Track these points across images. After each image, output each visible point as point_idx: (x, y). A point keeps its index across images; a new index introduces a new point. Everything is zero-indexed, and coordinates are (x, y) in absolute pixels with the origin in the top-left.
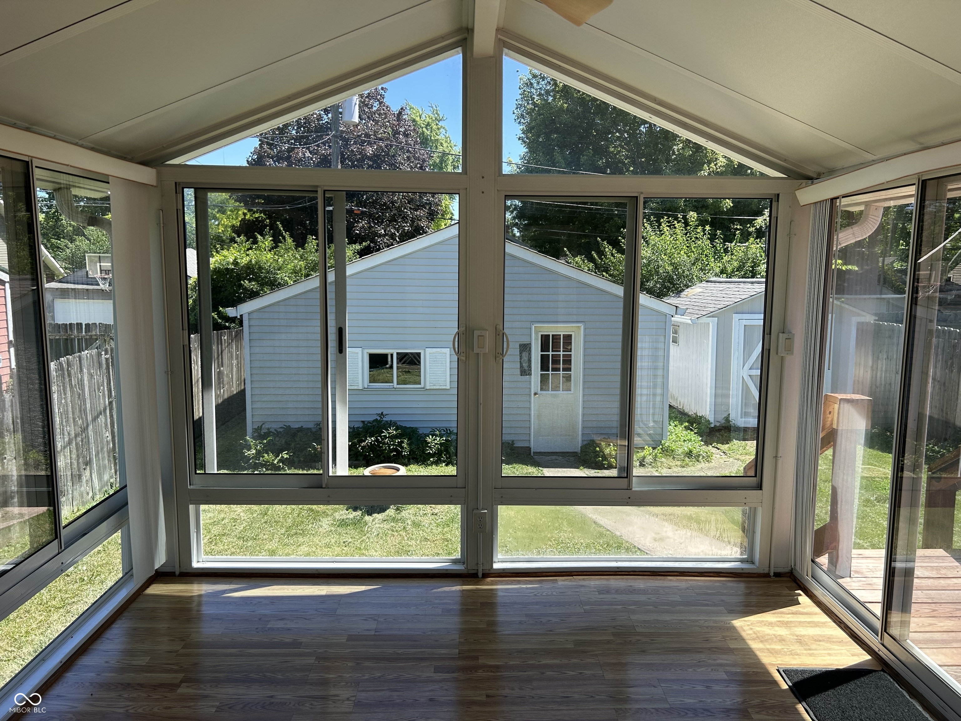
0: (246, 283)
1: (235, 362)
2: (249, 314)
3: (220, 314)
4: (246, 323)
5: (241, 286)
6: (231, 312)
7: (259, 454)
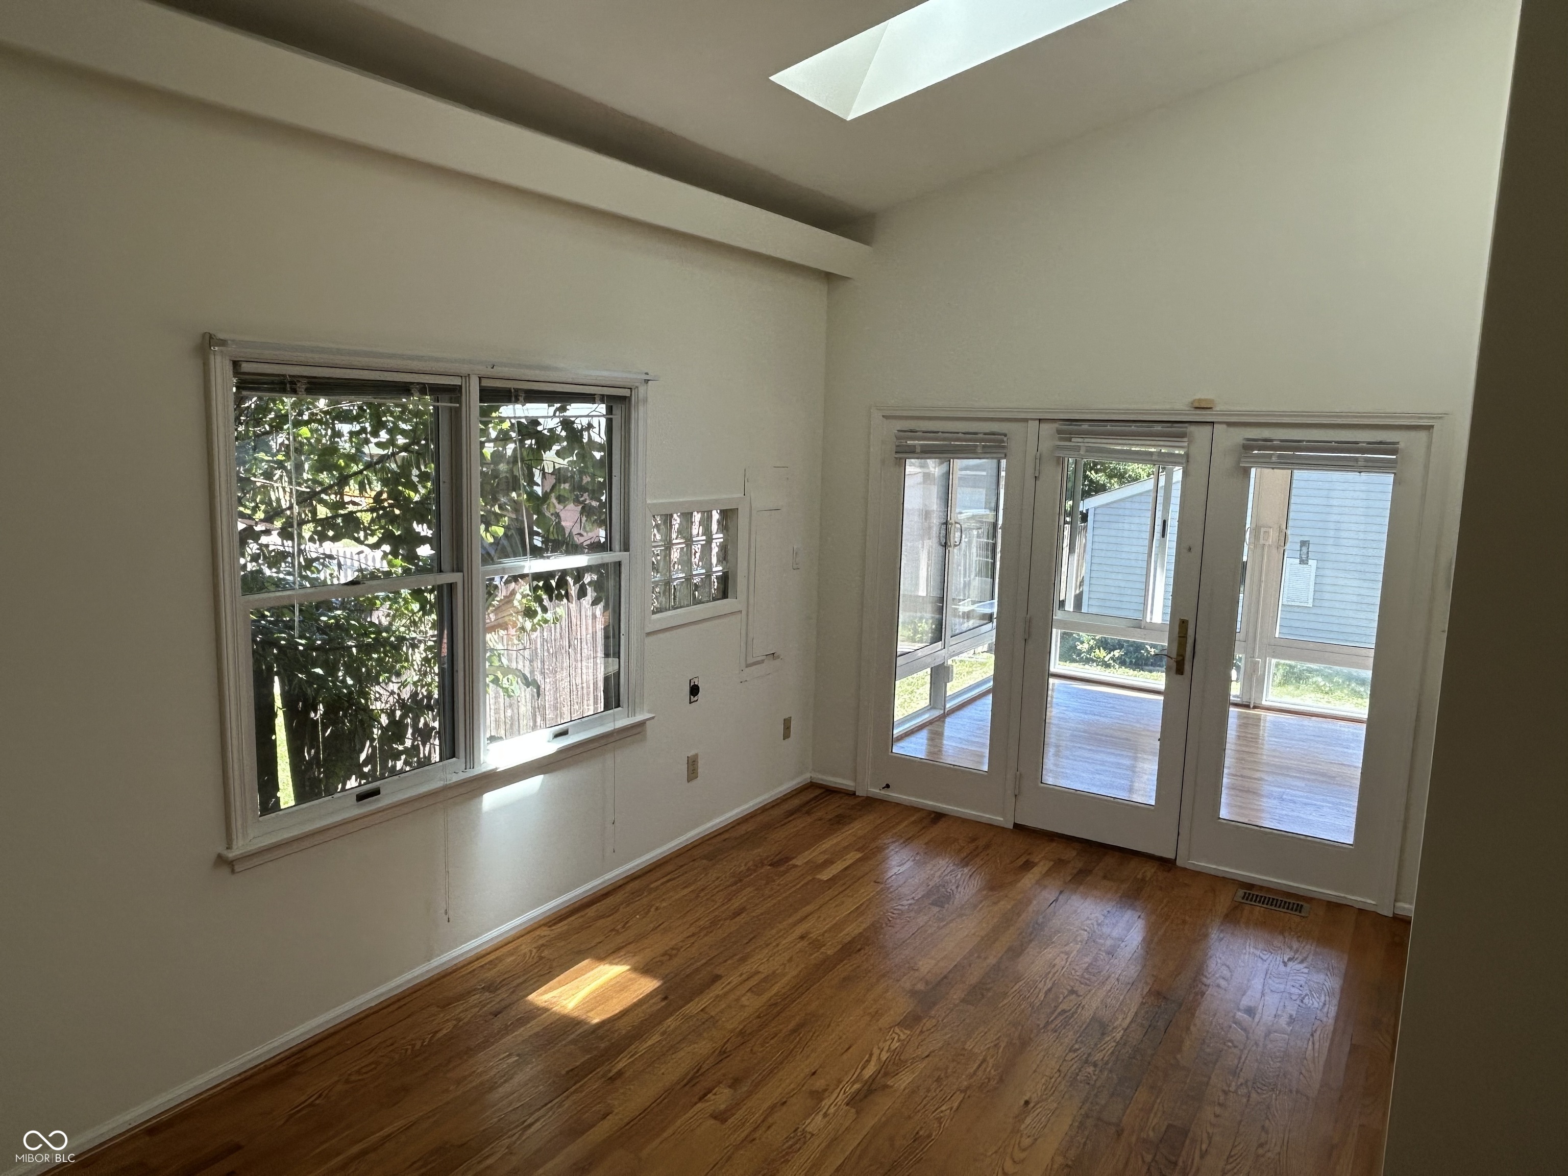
2: (1095, 509)
4: (1091, 514)
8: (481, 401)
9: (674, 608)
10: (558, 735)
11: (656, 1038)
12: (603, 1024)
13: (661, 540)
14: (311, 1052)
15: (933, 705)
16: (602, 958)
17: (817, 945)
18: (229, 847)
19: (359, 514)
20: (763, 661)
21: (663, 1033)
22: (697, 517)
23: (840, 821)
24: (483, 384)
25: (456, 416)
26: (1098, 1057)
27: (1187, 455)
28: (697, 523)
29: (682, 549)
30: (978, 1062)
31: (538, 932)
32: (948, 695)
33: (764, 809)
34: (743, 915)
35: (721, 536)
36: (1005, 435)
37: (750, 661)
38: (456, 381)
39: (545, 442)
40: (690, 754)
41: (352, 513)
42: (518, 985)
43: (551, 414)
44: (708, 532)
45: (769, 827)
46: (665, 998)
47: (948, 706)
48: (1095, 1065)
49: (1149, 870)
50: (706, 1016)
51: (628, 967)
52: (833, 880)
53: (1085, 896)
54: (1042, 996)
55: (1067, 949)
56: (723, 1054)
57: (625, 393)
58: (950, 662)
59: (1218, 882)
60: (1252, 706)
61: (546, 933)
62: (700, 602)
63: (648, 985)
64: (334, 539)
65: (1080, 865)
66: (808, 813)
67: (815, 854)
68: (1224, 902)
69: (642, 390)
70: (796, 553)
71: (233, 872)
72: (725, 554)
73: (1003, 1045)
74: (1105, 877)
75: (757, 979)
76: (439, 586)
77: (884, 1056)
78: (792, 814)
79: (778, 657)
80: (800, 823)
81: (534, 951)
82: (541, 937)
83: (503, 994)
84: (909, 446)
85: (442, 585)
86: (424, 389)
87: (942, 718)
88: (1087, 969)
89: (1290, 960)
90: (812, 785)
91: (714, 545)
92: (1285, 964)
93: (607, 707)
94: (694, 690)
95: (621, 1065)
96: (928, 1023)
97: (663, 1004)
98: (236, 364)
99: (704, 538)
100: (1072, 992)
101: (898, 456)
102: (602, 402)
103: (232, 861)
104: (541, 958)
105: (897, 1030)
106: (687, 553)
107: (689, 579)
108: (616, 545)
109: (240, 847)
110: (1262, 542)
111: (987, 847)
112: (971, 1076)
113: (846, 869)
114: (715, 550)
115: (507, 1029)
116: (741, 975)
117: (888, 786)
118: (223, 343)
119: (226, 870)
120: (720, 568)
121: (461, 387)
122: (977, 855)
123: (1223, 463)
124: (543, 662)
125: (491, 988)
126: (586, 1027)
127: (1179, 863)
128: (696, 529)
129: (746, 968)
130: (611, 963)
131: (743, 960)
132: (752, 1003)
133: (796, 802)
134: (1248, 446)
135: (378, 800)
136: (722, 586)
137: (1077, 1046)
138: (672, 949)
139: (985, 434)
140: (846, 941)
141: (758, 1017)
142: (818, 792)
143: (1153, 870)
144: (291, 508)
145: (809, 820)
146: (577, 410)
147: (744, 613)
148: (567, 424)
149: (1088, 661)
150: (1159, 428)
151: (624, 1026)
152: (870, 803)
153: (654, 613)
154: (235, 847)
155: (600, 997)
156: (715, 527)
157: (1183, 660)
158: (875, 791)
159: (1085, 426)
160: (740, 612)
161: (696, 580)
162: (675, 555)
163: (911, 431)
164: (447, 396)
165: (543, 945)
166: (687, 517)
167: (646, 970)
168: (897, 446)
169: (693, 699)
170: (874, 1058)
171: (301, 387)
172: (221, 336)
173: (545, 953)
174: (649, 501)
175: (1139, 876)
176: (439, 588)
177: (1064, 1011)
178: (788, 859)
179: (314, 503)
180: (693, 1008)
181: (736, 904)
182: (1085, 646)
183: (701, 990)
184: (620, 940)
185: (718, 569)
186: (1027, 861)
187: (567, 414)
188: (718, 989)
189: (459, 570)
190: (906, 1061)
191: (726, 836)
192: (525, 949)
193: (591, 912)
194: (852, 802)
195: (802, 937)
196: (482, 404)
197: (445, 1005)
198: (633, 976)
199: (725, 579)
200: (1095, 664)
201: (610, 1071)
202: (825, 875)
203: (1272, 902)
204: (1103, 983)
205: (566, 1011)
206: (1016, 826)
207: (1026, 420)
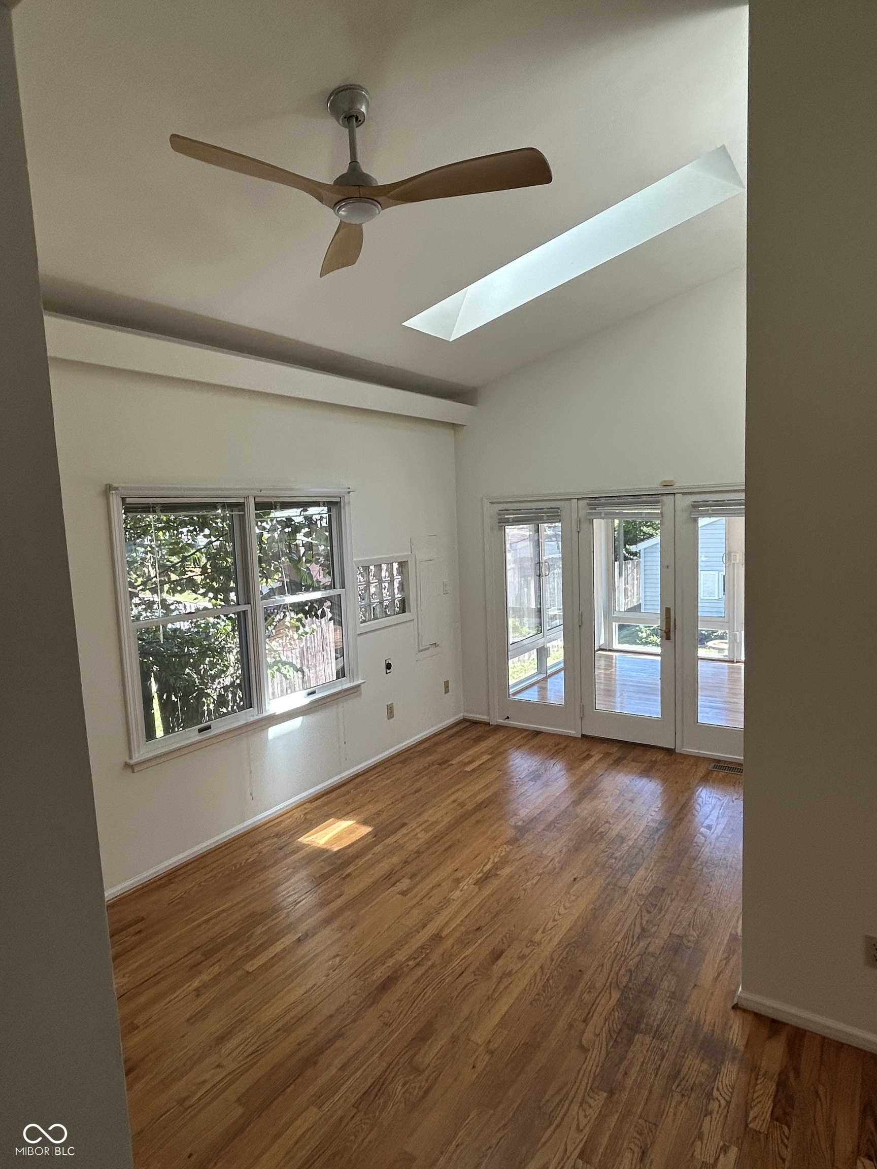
0: (645, 529)
1: (636, 582)
2: (645, 549)
3: (627, 550)
4: (642, 555)
5: (641, 531)
6: (633, 548)
7: (648, 636)
8: (256, 510)
9: (374, 620)
10: (309, 694)
11: (370, 856)
12: (339, 851)
13: (364, 581)
14: (180, 872)
15: (539, 672)
16: (339, 818)
17: (462, 805)
18: (131, 758)
19: (194, 577)
20: (428, 649)
21: (374, 854)
22: (384, 567)
23: (479, 739)
24: (256, 500)
25: (242, 519)
26: (617, 854)
27: (662, 513)
28: (385, 571)
29: (376, 585)
30: (550, 860)
31: (305, 806)
32: (548, 665)
33: (435, 735)
34: (421, 792)
35: (400, 577)
36: (559, 509)
37: (421, 648)
38: (242, 500)
39: (296, 529)
40: (389, 703)
41: (190, 577)
42: (292, 834)
43: (299, 514)
44: (391, 575)
45: (437, 744)
46: (375, 836)
47: (548, 672)
48: (616, 859)
49: (659, 756)
50: (397, 845)
51: (355, 822)
52: (474, 770)
53: (619, 772)
54: (589, 825)
55: (606, 800)
56: (406, 862)
57: (338, 500)
58: (548, 645)
59: (699, 759)
60: (735, 661)
61: (308, 806)
62: (389, 616)
63: (366, 830)
64: (182, 592)
65: (619, 755)
66: (461, 736)
67: (464, 757)
68: (702, 770)
69: (346, 499)
70: (445, 585)
71: (133, 772)
72: (402, 587)
73: (564, 851)
74: (633, 761)
75: (426, 824)
76: (238, 612)
77: (496, 860)
78: (451, 737)
79: (438, 645)
80: (457, 741)
81: (302, 816)
82: (306, 809)
83: (285, 838)
84: (505, 518)
85: (240, 612)
86: (224, 506)
87: (545, 680)
88: (617, 810)
89: (736, 799)
90: (465, 720)
91: (395, 582)
92: (733, 802)
93: (338, 678)
94: (389, 666)
95: (349, 871)
96: (523, 842)
97: (373, 839)
98: (123, 499)
99: (389, 579)
100: (607, 822)
101: (500, 524)
102: (324, 505)
103: (133, 766)
104: (306, 819)
105: (505, 846)
106: (380, 587)
107: (381, 603)
108: (338, 585)
109: (137, 757)
110: (733, 562)
111: (564, 749)
112: (545, 867)
113: (482, 764)
114: (396, 585)
115: (286, 856)
116: (417, 823)
117: (508, 718)
118: (116, 489)
119: (129, 771)
120: (400, 596)
121: (244, 503)
122: (558, 753)
123: (682, 516)
124: (308, 661)
125: (277, 835)
126: (330, 853)
127: (677, 751)
128: (384, 574)
129: (421, 819)
130: (345, 820)
131: (419, 815)
132: (423, 837)
133: (455, 730)
134: (695, 505)
135: (210, 731)
136: (402, 606)
137: (607, 850)
138: (380, 811)
139: (548, 509)
140: (478, 803)
141: (427, 843)
142: (468, 724)
143: (662, 755)
144: (156, 577)
145: (462, 739)
146: (312, 511)
147: (416, 620)
148: (309, 519)
149: (646, 643)
150: (644, 499)
151: (350, 852)
152: (498, 728)
153: (362, 623)
154: (134, 758)
155: (338, 837)
156: (395, 572)
157: (670, 631)
158: (501, 721)
159: (603, 501)
160: (413, 620)
161: (386, 603)
162: (373, 590)
163: (507, 510)
164: (237, 509)
165: (306, 813)
166: (379, 567)
167: (365, 822)
168: (499, 519)
169: (388, 671)
170: (491, 860)
171: (158, 509)
172: (116, 485)
173: (308, 816)
174: (355, 559)
175: (654, 759)
176: (238, 613)
177: (601, 832)
178: (448, 761)
179: (169, 573)
180: (389, 841)
181: (417, 786)
182: (644, 635)
183: (394, 832)
184: (349, 808)
185: (398, 596)
186: (588, 754)
187: (307, 513)
188: (404, 831)
189: (249, 603)
190: (508, 862)
191: (412, 751)
192: (296, 815)
193: (334, 795)
194: (488, 728)
195: (454, 801)
196: (256, 512)
197: (252, 845)
198: (357, 826)
199: (403, 602)
200: (651, 645)
201: (342, 874)
202: (468, 769)
203: (730, 769)
204: (625, 817)
205: (319, 846)
206: (583, 736)
207: (570, 499)
